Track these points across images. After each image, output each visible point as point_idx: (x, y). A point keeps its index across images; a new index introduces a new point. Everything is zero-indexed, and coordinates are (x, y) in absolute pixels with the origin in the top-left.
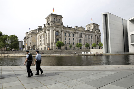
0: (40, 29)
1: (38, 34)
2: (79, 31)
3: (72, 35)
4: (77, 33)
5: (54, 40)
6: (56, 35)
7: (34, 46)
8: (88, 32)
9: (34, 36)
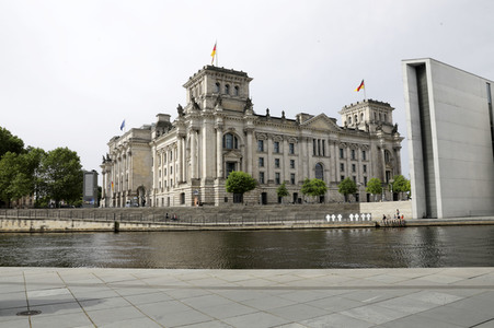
0: (164, 125)
1: (156, 144)
2: (314, 130)
3: (285, 147)
4: (307, 140)
5: (219, 168)
6: (226, 149)
7: (142, 189)
8: (348, 135)
9: (139, 151)
